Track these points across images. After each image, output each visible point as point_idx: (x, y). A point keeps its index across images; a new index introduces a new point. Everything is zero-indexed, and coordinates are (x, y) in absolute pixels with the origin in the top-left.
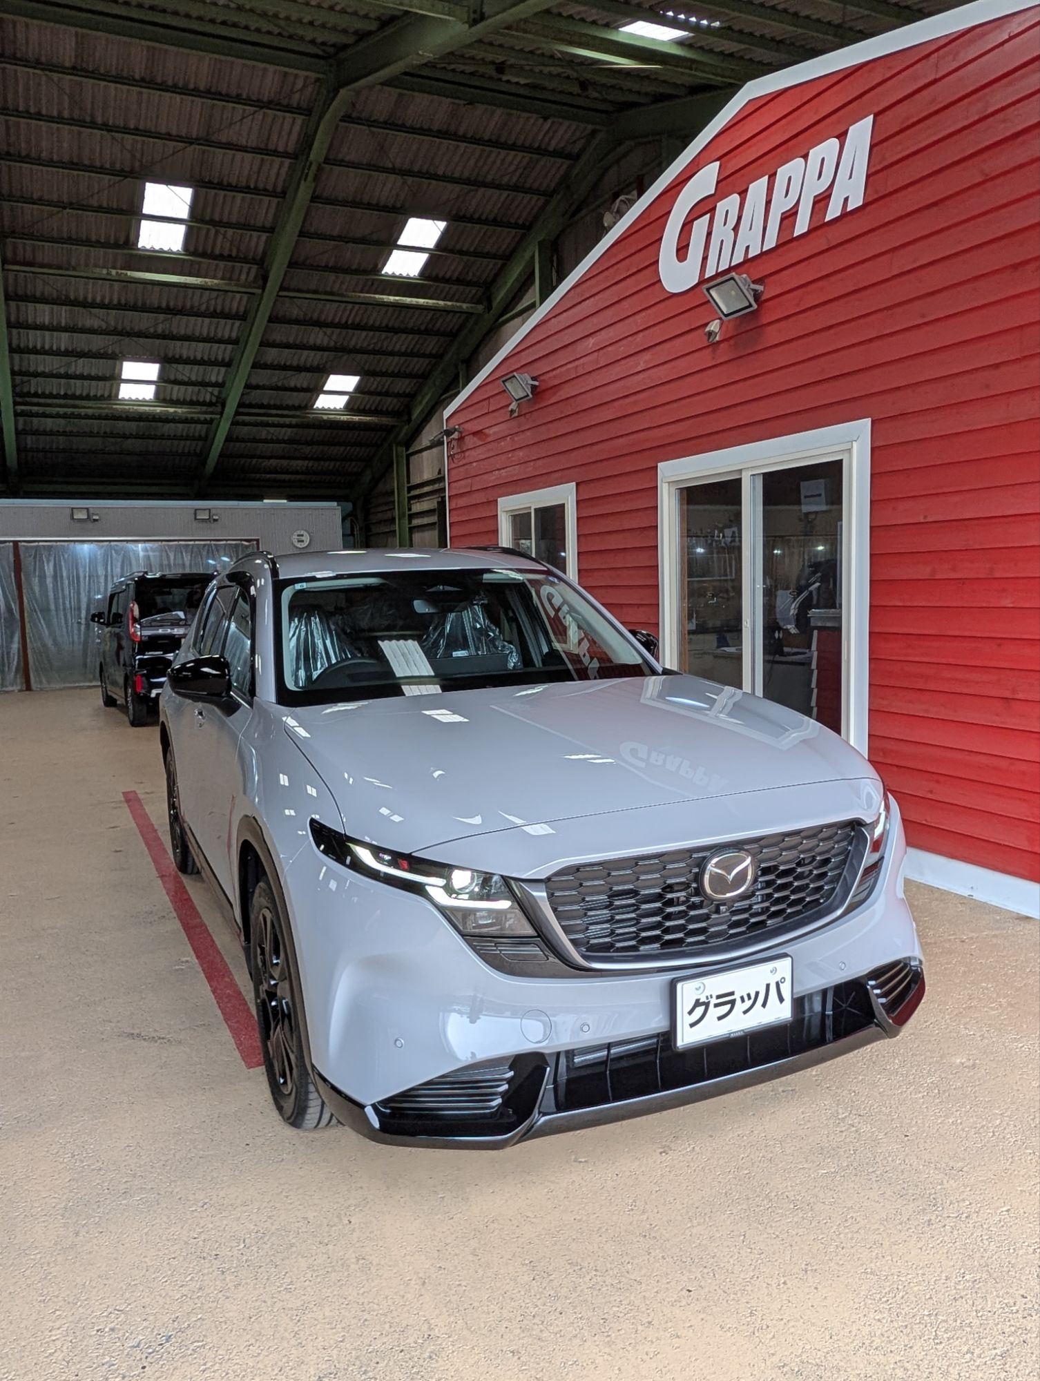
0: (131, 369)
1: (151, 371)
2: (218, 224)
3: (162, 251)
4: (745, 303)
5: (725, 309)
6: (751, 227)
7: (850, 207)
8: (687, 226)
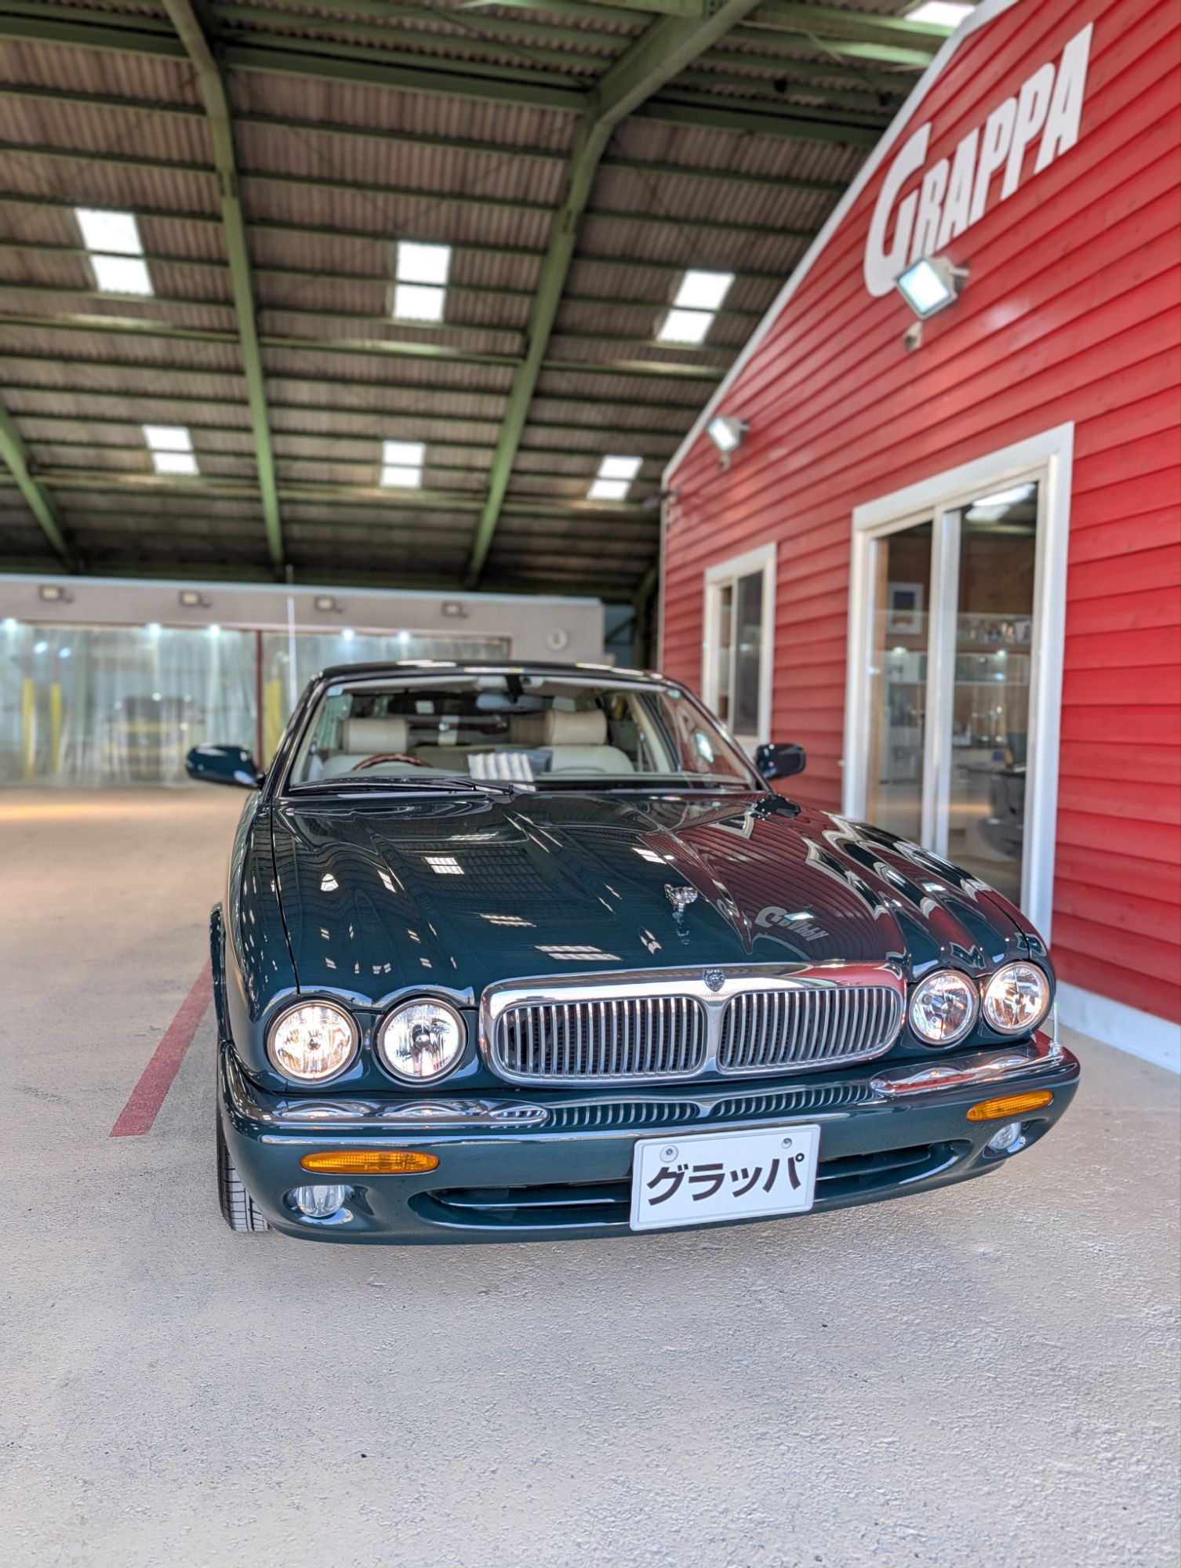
0: (393, 452)
1: (414, 453)
2: (477, 287)
3: (419, 321)
4: (945, 294)
5: (922, 306)
6: (958, 198)
7: (1062, 150)
8: (895, 210)
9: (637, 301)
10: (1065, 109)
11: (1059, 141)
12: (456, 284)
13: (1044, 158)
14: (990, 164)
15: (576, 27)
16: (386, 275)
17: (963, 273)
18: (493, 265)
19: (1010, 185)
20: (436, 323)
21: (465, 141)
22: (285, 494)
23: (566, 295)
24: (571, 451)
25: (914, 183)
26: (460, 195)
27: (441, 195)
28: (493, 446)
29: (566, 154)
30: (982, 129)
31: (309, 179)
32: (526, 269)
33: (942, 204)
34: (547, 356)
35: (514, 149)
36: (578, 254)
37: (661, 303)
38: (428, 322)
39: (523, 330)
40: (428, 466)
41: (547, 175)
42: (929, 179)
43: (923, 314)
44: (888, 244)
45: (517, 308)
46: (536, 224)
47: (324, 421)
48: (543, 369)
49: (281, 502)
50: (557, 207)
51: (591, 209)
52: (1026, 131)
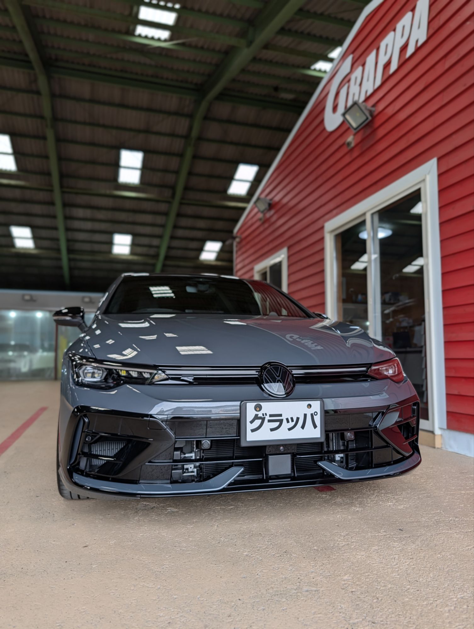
0: (118, 238)
1: (127, 239)
2: (153, 170)
3: (129, 184)
4: (364, 118)
5: (354, 125)
6: (368, 80)
7: (420, 44)
8: (337, 94)
9: (219, 177)
10: (419, 27)
11: (417, 41)
12: (145, 168)
13: (411, 50)
14: (383, 60)
15: (194, 61)
16: (116, 165)
17: (373, 109)
18: (160, 161)
19: (394, 66)
20: (137, 185)
21: (149, 110)
22: (72, 256)
23: (190, 174)
24: (193, 239)
25: (346, 80)
26: (147, 131)
27: (139, 131)
28: (160, 237)
29: (191, 116)
30: (378, 49)
31: (84, 123)
32: (174, 163)
33: (361, 84)
34: (183, 198)
35: (169, 113)
36: (195, 157)
37: (230, 178)
38: (133, 184)
39: (173, 188)
40: (134, 245)
41: (182, 125)
42: (353, 77)
43: (355, 129)
44: (335, 109)
45: (170, 178)
46: (178, 145)
47: (89, 225)
48: (181, 204)
49: (70, 260)
50: (187, 137)
51: (200, 138)
52: (400, 43)
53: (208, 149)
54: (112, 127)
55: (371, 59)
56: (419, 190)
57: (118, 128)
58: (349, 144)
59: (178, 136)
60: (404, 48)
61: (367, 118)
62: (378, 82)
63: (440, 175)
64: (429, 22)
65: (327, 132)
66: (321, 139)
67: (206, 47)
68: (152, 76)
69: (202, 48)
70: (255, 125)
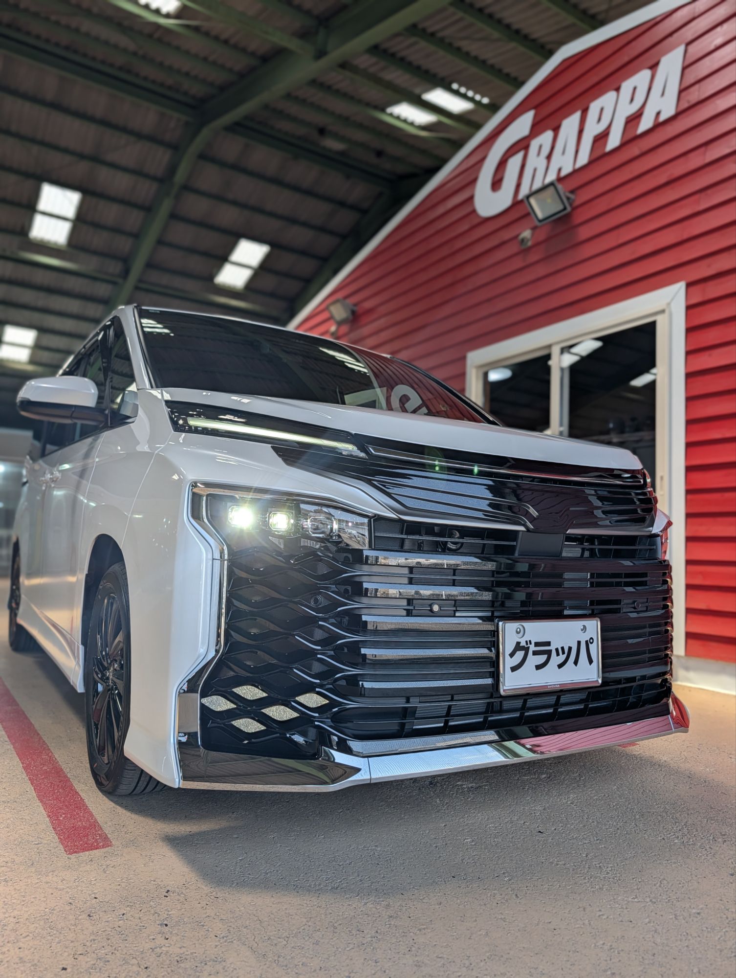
0: (12, 333)
1: (28, 336)
2: (97, 225)
3: (49, 242)
4: (561, 207)
5: (540, 215)
6: (563, 153)
7: (662, 118)
8: (502, 164)
9: (206, 254)
10: (663, 94)
11: (658, 114)
12: (81, 220)
13: (646, 123)
14: (593, 129)
15: (205, 59)
16: (30, 207)
17: (572, 196)
18: (110, 213)
19: (614, 141)
20: (61, 246)
21: (105, 123)
23: (160, 242)
25: (522, 145)
26: (95, 159)
27: (82, 156)
29: (175, 148)
30: (585, 111)
32: (134, 219)
33: (549, 157)
34: (140, 281)
35: (139, 136)
36: (174, 216)
37: (223, 258)
38: (56, 244)
39: (126, 261)
40: (37, 347)
41: (159, 159)
42: (534, 144)
43: (540, 221)
44: (496, 184)
45: (123, 244)
46: (145, 190)
48: (137, 288)
50: (165, 179)
51: (186, 188)
52: (626, 110)
53: (196, 206)
54: (33, 141)
55: (570, 124)
56: (653, 324)
57: (43, 143)
58: (523, 240)
59: (147, 176)
60: (634, 119)
61: (565, 209)
62: (583, 159)
63: (689, 308)
64: (681, 92)
65: (478, 216)
66: (465, 226)
67: (232, 41)
68: (120, 69)
69: (226, 42)
70: (276, 181)
